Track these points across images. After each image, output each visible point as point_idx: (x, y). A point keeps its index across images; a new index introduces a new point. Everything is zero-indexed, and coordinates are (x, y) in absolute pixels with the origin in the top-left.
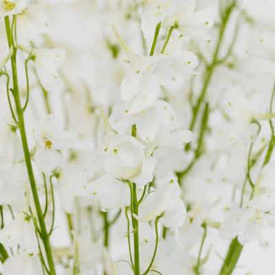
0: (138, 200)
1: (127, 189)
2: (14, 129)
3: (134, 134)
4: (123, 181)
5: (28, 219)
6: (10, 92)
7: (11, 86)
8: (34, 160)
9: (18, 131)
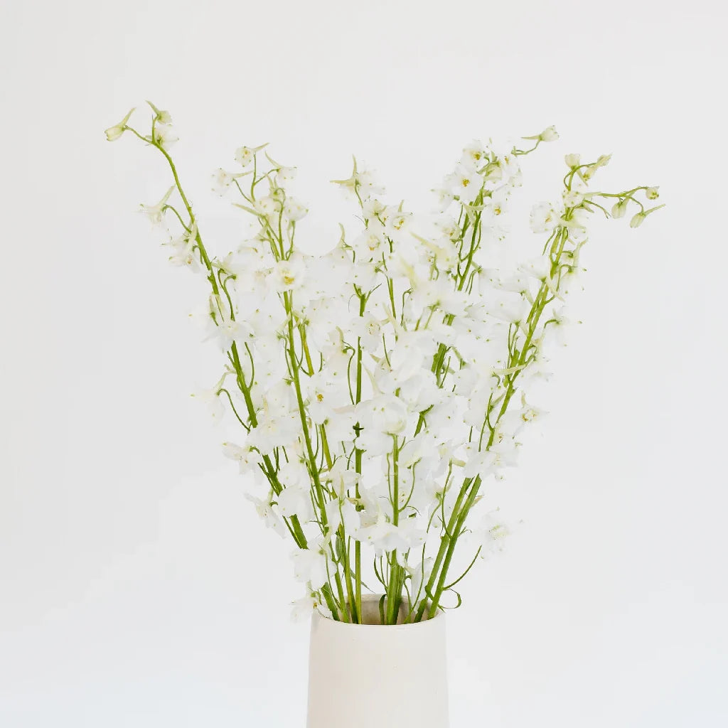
0: (399, 447)
1: (391, 440)
2: (289, 383)
3: (397, 395)
4: (388, 434)
5: (302, 461)
6: (287, 352)
7: (288, 347)
8: (307, 410)
9: (293, 384)
